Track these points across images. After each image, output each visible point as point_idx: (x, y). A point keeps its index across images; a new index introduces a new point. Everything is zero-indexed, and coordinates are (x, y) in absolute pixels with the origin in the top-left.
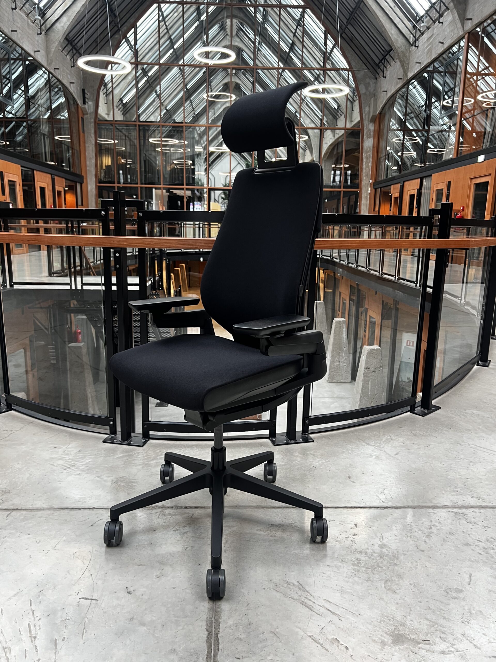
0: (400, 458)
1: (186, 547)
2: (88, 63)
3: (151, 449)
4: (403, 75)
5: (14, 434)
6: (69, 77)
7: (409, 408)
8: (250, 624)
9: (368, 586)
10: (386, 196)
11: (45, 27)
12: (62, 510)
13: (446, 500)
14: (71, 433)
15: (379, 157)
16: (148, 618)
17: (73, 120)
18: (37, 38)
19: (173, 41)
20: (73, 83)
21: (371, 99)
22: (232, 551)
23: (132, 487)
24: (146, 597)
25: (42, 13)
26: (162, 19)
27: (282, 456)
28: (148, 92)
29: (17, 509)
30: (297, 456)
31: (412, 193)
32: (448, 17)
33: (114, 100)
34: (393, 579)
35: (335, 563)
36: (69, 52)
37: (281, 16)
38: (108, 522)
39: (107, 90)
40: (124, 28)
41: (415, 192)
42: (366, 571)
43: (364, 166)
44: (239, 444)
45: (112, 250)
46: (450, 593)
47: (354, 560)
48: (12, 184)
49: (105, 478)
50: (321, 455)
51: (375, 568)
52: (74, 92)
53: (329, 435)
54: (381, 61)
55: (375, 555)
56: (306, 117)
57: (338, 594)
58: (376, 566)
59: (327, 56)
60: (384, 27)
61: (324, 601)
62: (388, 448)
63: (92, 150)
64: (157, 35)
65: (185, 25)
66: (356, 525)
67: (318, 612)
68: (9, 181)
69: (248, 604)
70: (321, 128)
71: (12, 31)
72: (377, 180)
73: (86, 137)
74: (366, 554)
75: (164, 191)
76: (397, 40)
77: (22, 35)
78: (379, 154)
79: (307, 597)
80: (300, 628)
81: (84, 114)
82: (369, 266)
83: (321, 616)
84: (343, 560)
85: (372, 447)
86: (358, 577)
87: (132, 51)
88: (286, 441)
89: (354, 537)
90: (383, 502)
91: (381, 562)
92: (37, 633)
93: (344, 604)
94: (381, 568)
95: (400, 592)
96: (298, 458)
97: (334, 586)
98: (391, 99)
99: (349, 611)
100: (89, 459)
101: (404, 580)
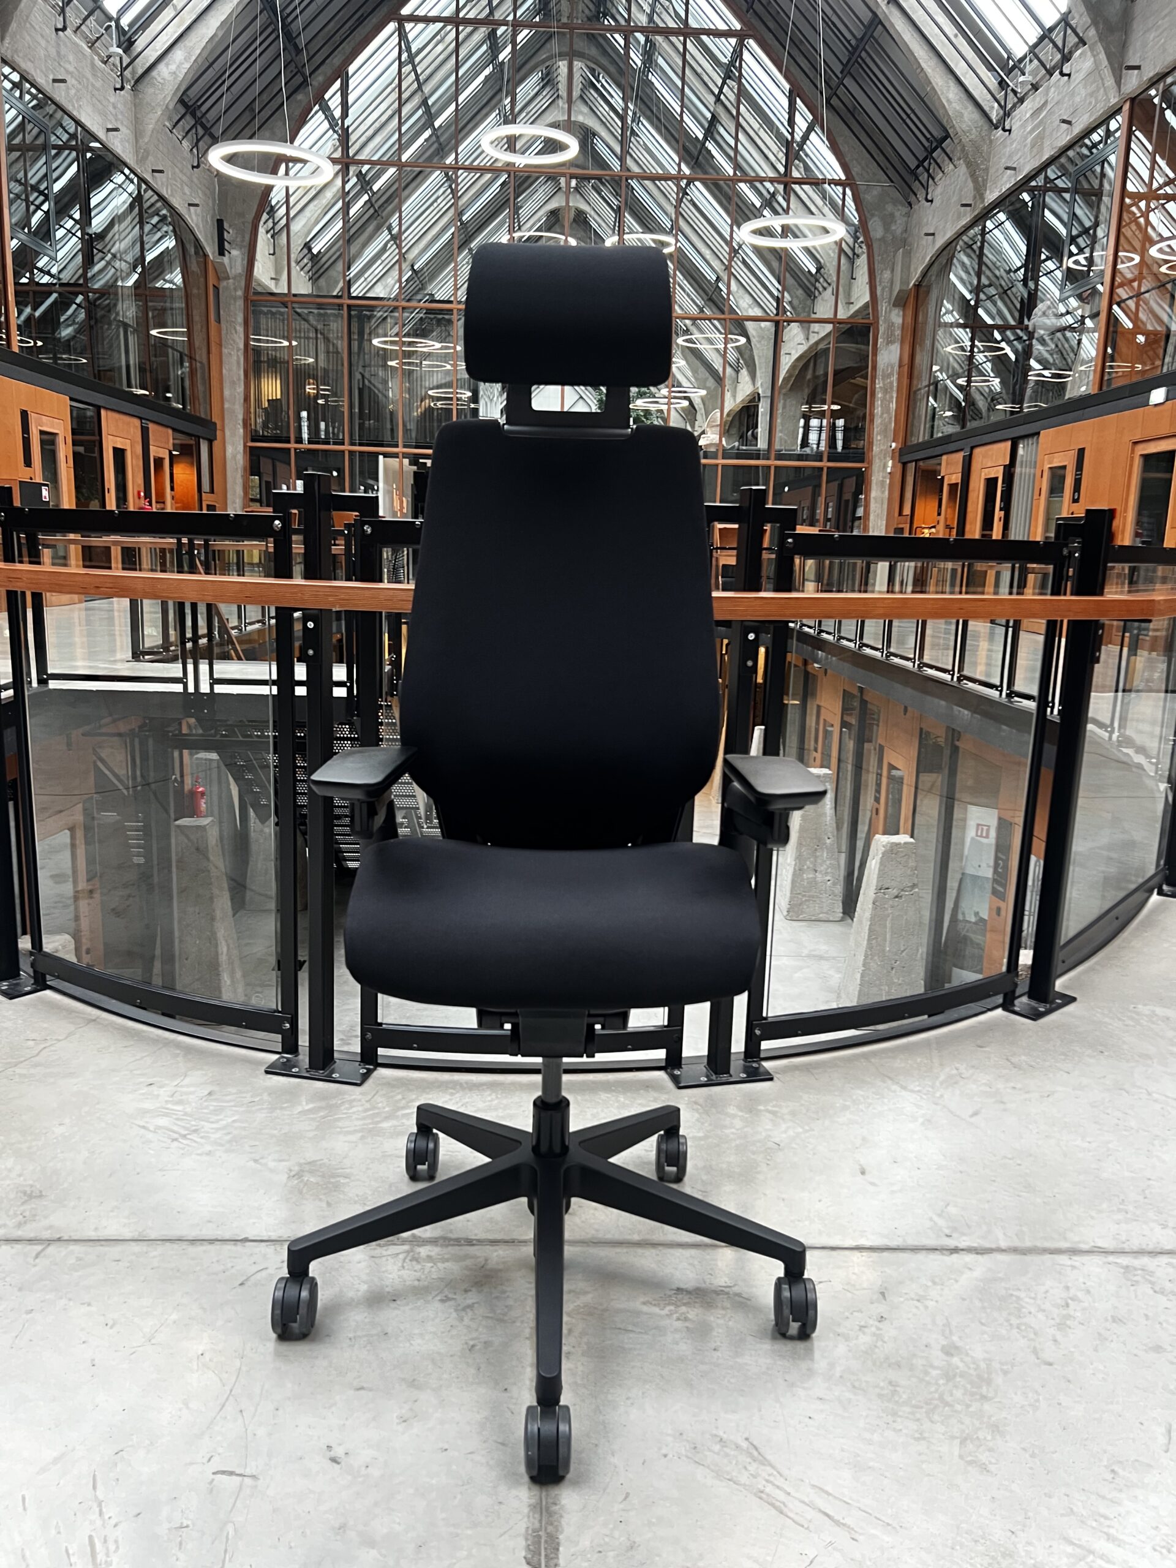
0: (983, 1125)
1: (471, 1343)
2: (231, 159)
3: (380, 1093)
4: (975, 197)
5: (51, 1049)
6: (187, 190)
7: (999, 999)
8: (632, 1547)
9: (920, 1454)
10: (930, 481)
11: (133, 72)
12: (168, 1244)
13: (1100, 1234)
14: (188, 1049)
15: (914, 389)
16: (381, 1527)
17: (195, 291)
18: (113, 97)
19: (433, 111)
20: (197, 205)
21: (896, 252)
22: (583, 1355)
23: (337, 1187)
24: (375, 1472)
25: (127, 43)
26: (407, 57)
27: (697, 1115)
28: (371, 228)
29: (59, 1240)
30: (734, 1116)
31: (993, 476)
32: (1083, 63)
33: (292, 245)
34: (981, 1437)
35: (837, 1391)
36: (187, 133)
37: (688, 56)
38: (282, 1279)
39: (275, 224)
40: (319, 79)
41: (999, 473)
42: (913, 1413)
43: (878, 410)
44: (594, 1082)
45: (297, 614)
46: (1120, 1471)
47: (882, 1384)
48: (49, 441)
49: (272, 1164)
50: (793, 1113)
51: (936, 1407)
52: (199, 228)
53: (810, 1066)
54: (921, 164)
55: (934, 1373)
56: (742, 291)
57: (847, 1473)
58: (936, 1402)
59: (793, 151)
60: (931, 84)
61: (810, 1491)
62: (954, 1100)
63: (238, 363)
64: (395, 95)
65: (461, 72)
66: (883, 1294)
67: (800, 1520)
68: (42, 432)
69: (627, 1495)
70: (777, 318)
71: (55, 81)
72: (909, 444)
73: (224, 332)
74: (911, 1370)
75: (406, 461)
76: (962, 115)
77: (78, 90)
78: (915, 382)
79: (771, 1478)
81: (219, 279)
82: (889, 646)
83: (807, 1528)
84: (857, 1384)
85: (915, 1096)
86: (894, 1430)
87: (335, 131)
88: (707, 1076)
89: (880, 1325)
90: (946, 1235)
91: (949, 1391)
92: (109, 1559)
93: (862, 1500)
94: (950, 1405)
95: (1000, 1470)
96: (735, 1121)
97: (837, 1451)
98: (944, 254)
99: (876, 1518)
100: (233, 1115)
101: (1007, 1438)
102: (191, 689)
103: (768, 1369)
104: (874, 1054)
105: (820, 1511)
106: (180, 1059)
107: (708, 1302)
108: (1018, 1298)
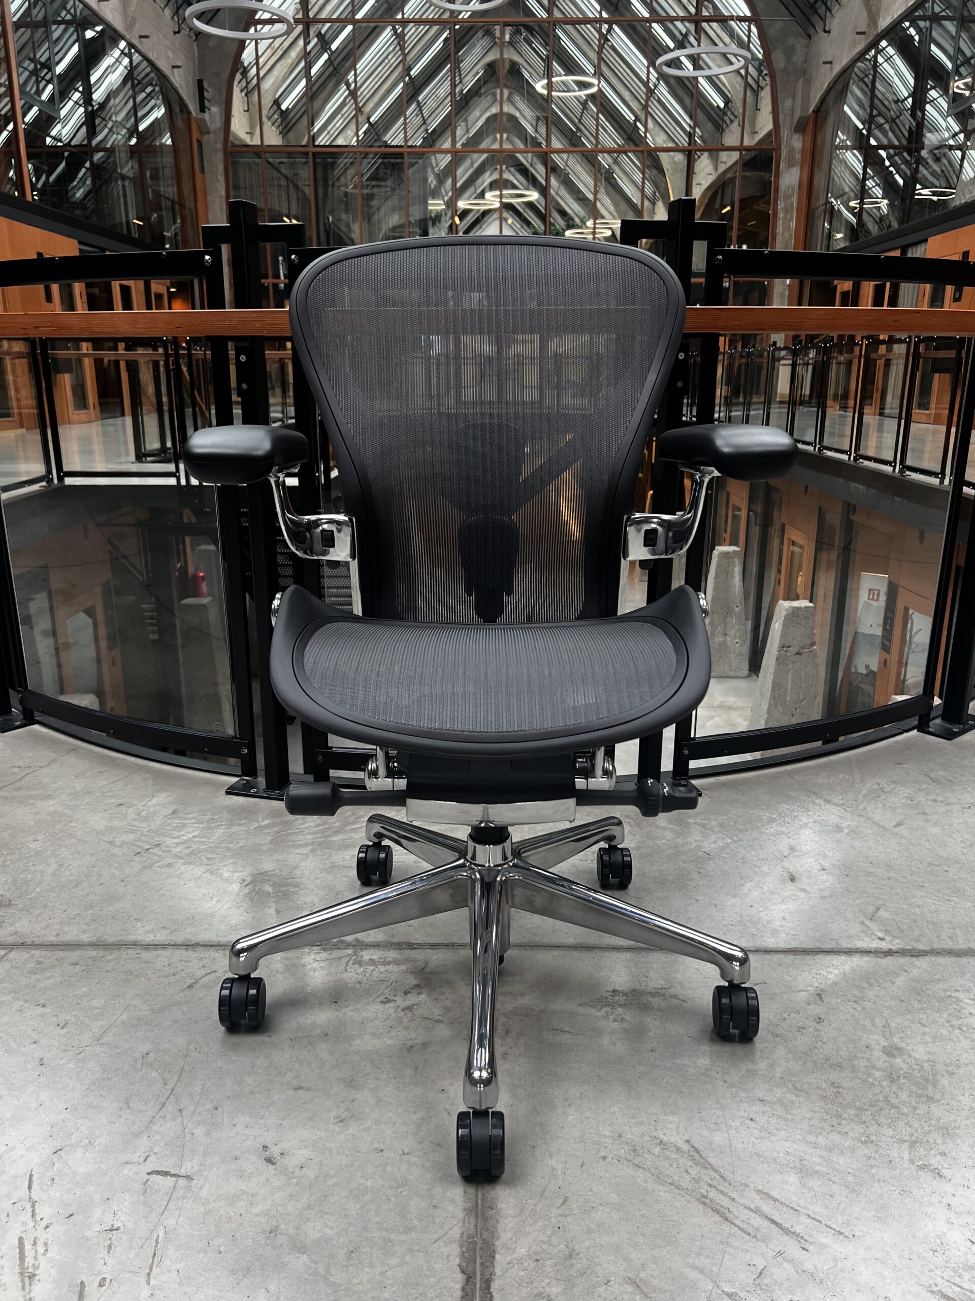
0: (907, 834)
1: (410, 1043)
4: (869, 25)
5: (35, 774)
6: (170, 54)
7: (915, 721)
8: (571, 1255)
9: (869, 1158)
12: (123, 948)
14: (158, 773)
15: (812, 207)
16: (314, 1231)
17: (181, 145)
20: (179, 67)
21: (797, 81)
22: (520, 1056)
23: (286, 895)
24: (310, 1173)
28: (331, 84)
29: (22, 944)
30: (665, 828)
33: (263, 103)
34: (931, 1140)
35: (778, 1092)
39: (248, 83)
42: (857, 1116)
43: (780, 229)
45: (229, 344)
47: (824, 1085)
49: (226, 875)
50: (721, 825)
51: (881, 1109)
52: (182, 87)
53: (736, 781)
55: (877, 1074)
56: (657, 129)
57: (793, 1178)
58: (881, 1104)
61: (757, 1197)
62: (877, 812)
66: (819, 995)
67: (745, 1226)
69: (566, 1200)
70: (690, 148)
73: (208, 182)
74: (853, 1071)
78: (813, 202)
79: (715, 1184)
80: (701, 1271)
81: (202, 133)
83: (755, 1237)
84: (798, 1086)
85: (839, 808)
86: (840, 1133)
89: (819, 1026)
90: (880, 938)
91: (894, 1092)
92: (37, 1263)
93: (810, 1207)
94: (896, 1108)
95: (953, 1175)
96: (666, 833)
97: (781, 1155)
98: (841, 79)
99: (826, 1226)
100: (194, 831)
101: (958, 1141)
102: (183, 482)
103: (707, 1069)
104: (798, 771)
105: (767, 1218)
106: (150, 782)
107: (644, 1004)
108: (957, 999)
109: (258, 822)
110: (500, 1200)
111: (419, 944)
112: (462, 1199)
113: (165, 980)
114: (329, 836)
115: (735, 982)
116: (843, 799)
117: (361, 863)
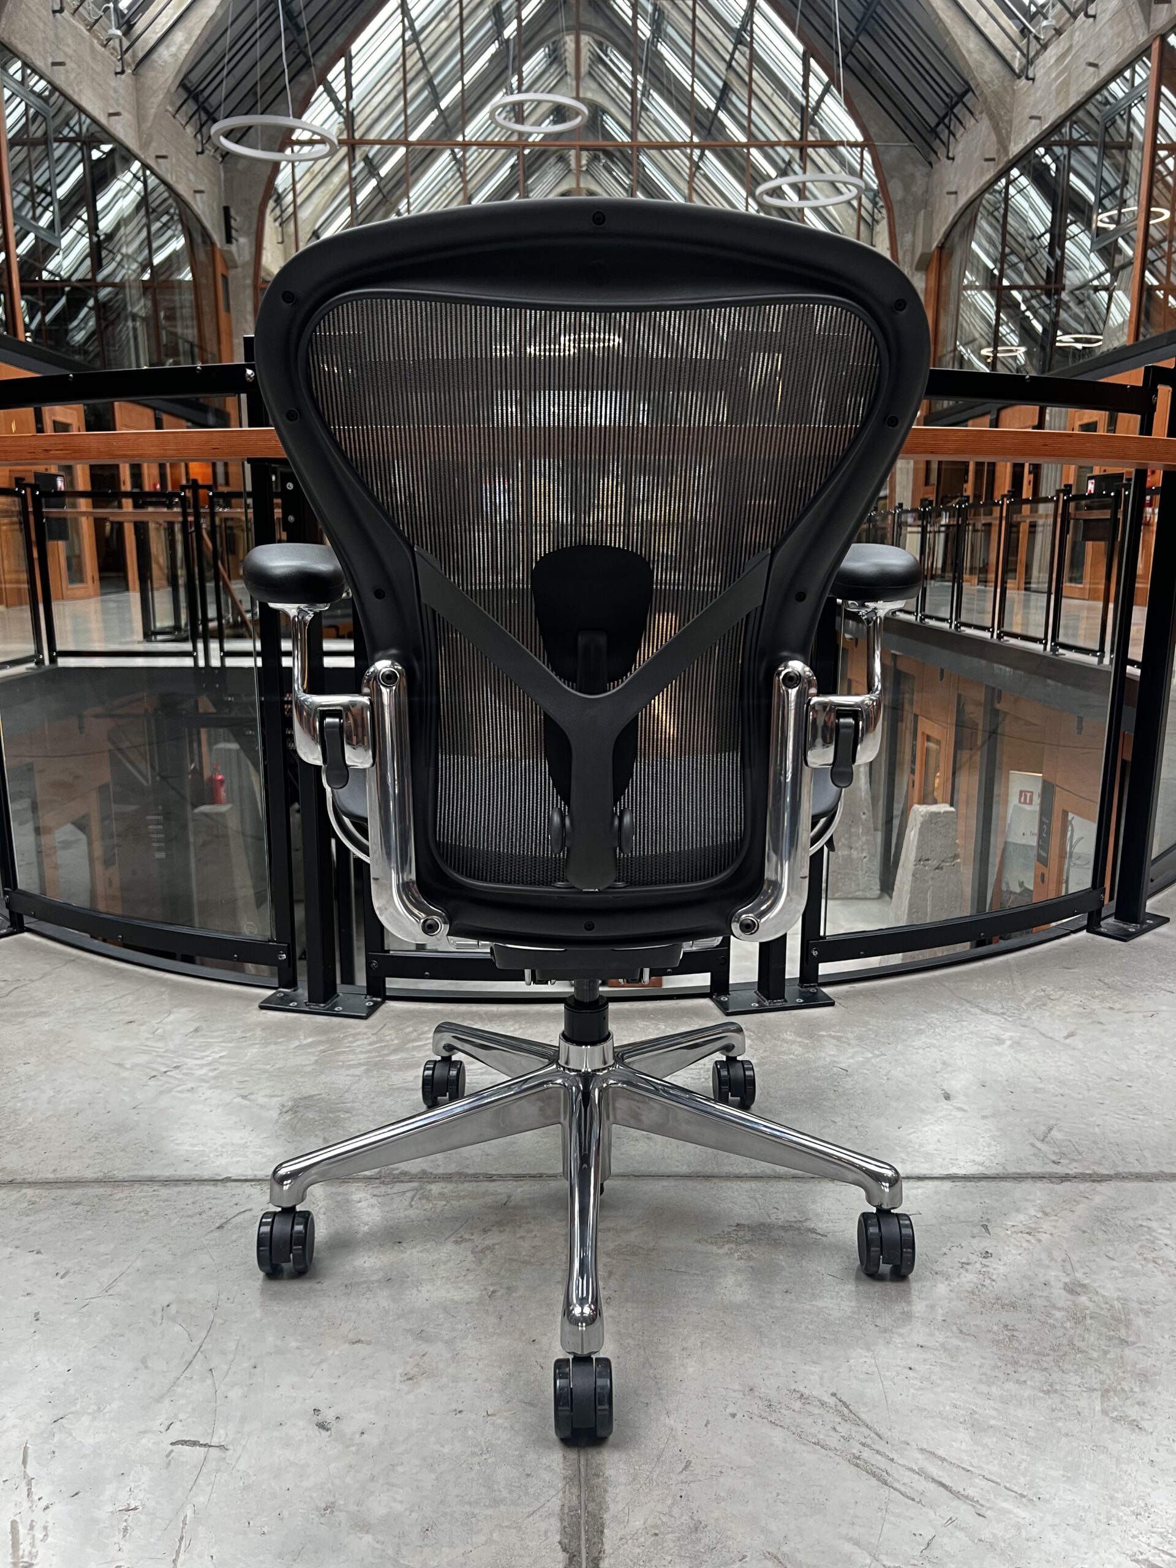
0: (1080, 1046)
1: (492, 1289)
2: (230, 134)
3: (389, 1025)
4: (998, 151)
5: (24, 988)
6: (192, 177)
7: (1082, 919)
8: (697, 1528)
9: (1053, 1410)
11: (134, 56)
12: (137, 1185)
14: (176, 986)
15: (939, 354)
16: (378, 1507)
17: (203, 281)
18: (114, 82)
19: (438, 90)
20: (201, 192)
21: (917, 214)
23: (336, 1122)
24: (372, 1440)
25: (127, 24)
26: (412, 36)
29: (11, 1182)
30: (793, 1042)
33: (300, 234)
34: (1126, 1388)
35: (940, 1337)
36: (191, 118)
37: (698, 23)
39: (282, 212)
40: (321, 60)
42: (1037, 1362)
44: (629, 1011)
47: (995, 1328)
49: (262, 1100)
50: (860, 1038)
51: (1065, 1354)
52: (204, 215)
53: (874, 989)
54: (941, 121)
55: (1058, 1314)
57: (964, 1435)
58: (1065, 1348)
59: (807, 115)
60: (949, 33)
61: (920, 1456)
62: (1044, 1021)
64: (400, 75)
65: (466, 51)
66: (985, 1227)
67: (907, 1491)
68: (55, 422)
69: (688, 1464)
71: (54, 64)
72: (933, 410)
73: (234, 322)
74: (1030, 1312)
76: (982, 65)
77: (78, 74)
78: (940, 348)
79: (869, 1441)
80: (857, 1543)
81: (227, 268)
82: (923, 609)
83: (920, 1502)
84: (964, 1329)
85: (999, 1018)
86: (1017, 1382)
87: (340, 114)
88: (758, 1002)
89: (984, 1261)
90: (1054, 1162)
91: (1080, 1335)
92: (34, 1550)
93: (985, 1466)
94: (1082, 1352)
95: (1155, 1427)
96: (794, 1047)
97: (948, 1408)
98: (969, 211)
99: (1005, 1487)
100: (221, 1051)
101: (1159, 1388)
102: (202, 663)
103: (853, 1313)
104: (947, 977)
105: (934, 1480)
106: (166, 996)
107: (775, 1240)
108: (1149, 1228)
109: (299, 1039)
110: (607, 1466)
111: (500, 1176)
112: (561, 1466)
113: (189, 1220)
114: (387, 1055)
115: (885, 1207)
116: (1003, 1007)
117: (427, 1082)
